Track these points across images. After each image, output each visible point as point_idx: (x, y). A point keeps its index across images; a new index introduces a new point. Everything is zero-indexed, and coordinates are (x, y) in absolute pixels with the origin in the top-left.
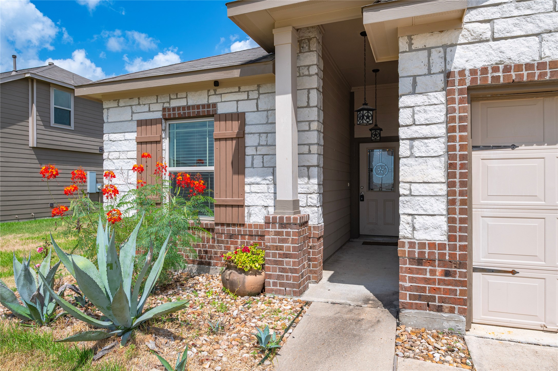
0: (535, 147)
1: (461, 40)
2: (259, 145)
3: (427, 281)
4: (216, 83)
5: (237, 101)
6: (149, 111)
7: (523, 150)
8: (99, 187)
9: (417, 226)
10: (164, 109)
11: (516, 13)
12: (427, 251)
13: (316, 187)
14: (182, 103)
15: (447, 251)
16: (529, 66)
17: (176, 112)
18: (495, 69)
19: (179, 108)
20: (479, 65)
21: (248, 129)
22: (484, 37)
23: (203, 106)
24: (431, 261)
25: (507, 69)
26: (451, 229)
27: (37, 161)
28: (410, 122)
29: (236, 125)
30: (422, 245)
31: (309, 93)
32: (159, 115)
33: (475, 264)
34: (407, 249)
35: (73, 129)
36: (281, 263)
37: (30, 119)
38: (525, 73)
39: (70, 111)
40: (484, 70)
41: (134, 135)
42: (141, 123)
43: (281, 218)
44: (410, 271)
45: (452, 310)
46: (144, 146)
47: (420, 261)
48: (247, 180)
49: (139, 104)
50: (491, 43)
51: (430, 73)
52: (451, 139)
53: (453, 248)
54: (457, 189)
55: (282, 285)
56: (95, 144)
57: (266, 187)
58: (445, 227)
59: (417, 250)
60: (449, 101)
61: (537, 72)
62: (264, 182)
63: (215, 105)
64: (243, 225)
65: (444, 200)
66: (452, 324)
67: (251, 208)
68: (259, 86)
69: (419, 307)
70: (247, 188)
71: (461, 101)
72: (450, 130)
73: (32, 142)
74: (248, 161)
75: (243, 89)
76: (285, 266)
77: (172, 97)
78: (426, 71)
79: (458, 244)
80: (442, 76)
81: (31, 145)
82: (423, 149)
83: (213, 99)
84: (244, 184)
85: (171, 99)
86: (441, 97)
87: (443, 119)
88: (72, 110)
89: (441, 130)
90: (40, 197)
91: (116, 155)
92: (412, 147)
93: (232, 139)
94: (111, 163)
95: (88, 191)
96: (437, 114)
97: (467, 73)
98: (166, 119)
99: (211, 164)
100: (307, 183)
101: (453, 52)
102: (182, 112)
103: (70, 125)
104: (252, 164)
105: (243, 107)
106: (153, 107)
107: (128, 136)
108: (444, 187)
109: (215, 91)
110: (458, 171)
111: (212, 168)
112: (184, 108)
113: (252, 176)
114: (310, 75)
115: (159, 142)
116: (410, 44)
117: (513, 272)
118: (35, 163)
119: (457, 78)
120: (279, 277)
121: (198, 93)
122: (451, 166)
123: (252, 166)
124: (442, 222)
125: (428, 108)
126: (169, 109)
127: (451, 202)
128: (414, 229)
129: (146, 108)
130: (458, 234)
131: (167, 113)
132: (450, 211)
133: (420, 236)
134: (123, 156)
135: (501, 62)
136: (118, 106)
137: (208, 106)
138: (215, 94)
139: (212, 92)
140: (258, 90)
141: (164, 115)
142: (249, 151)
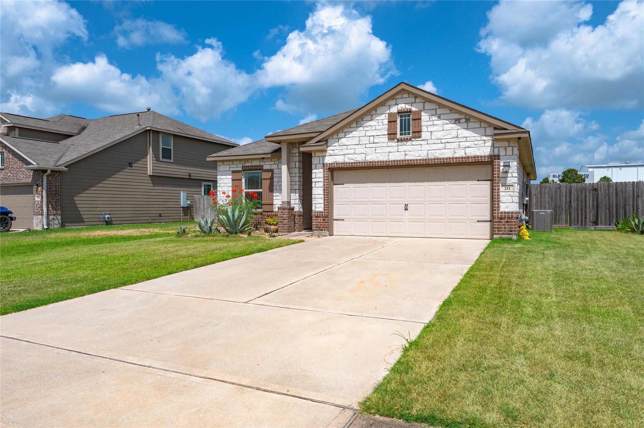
0: (348, 184)
1: (327, 155)
2: (279, 181)
3: (319, 222)
4: (263, 158)
5: (271, 165)
6: (237, 167)
7: (345, 185)
8: (189, 203)
9: (316, 207)
10: (243, 167)
11: (339, 149)
12: (319, 214)
13: (298, 197)
14: (250, 164)
15: (323, 214)
16: (341, 163)
17: (248, 168)
18: (334, 164)
19: (249, 166)
20: (331, 162)
21: (274, 175)
22: (332, 154)
23: (258, 166)
24: (320, 217)
25: (337, 164)
26: (325, 207)
27: (152, 185)
28: (315, 177)
29: (270, 173)
30: (318, 212)
31: (295, 163)
32: (241, 169)
33: (334, 218)
34: (314, 213)
35: (172, 161)
36: (283, 222)
37: (148, 156)
38: (341, 165)
39: (171, 149)
40: (332, 164)
41: (231, 177)
42: (233, 172)
43: (283, 207)
44: (315, 220)
45: (325, 230)
46: (235, 181)
47: (317, 217)
48: (274, 194)
49: (233, 164)
50: (334, 156)
51: (320, 164)
52: (324, 182)
53: (325, 213)
54: (326, 196)
55: (283, 229)
56: (186, 171)
57: (281, 197)
58: (323, 207)
59: (316, 214)
60: (324, 172)
61: (343, 165)
62: (280, 195)
63: (262, 166)
64: (273, 212)
65: (323, 199)
66: (325, 234)
67: (276, 205)
68: (278, 159)
69: (317, 230)
70: (274, 198)
71: (327, 172)
72: (324, 180)
73: (150, 172)
74: (275, 187)
75: (273, 160)
76: (284, 223)
77: (246, 162)
78: (319, 163)
79: (326, 211)
80: (322, 164)
81: (149, 174)
82: (318, 185)
83: (262, 164)
84: (273, 196)
85: (245, 163)
86: (322, 170)
87: (322, 177)
88: (172, 148)
89: (322, 180)
90: (154, 209)
91: (223, 185)
92: (315, 184)
93: (269, 179)
94: (221, 188)
95: (182, 206)
96: (321, 175)
97: (328, 164)
98: (243, 171)
99: (261, 188)
100: (295, 196)
101: (325, 158)
102: (250, 168)
103: (171, 159)
104: (276, 188)
105: (273, 167)
106: (239, 166)
107: (228, 177)
108: (323, 196)
109: (263, 160)
110: (326, 191)
111: (261, 190)
112: (251, 166)
113: (276, 193)
114: (296, 156)
115: (241, 180)
116: (315, 155)
117: (343, 220)
118: (150, 186)
119: (326, 165)
120: (282, 227)
121: (256, 161)
122: (324, 190)
123: (276, 190)
124: (322, 205)
125: (319, 173)
126: (245, 167)
127: (324, 200)
128: (316, 208)
129: (236, 166)
130: (326, 209)
131: (244, 168)
132: (324, 202)
133: (318, 210)
134: (226, 185)
135: (336, 162)
136: (224, 165)
137: (260, 166)
138: (263, 162)
139: (261, 161)
140: (278, 161)
141: (243, 169)
142: (275, 184)
